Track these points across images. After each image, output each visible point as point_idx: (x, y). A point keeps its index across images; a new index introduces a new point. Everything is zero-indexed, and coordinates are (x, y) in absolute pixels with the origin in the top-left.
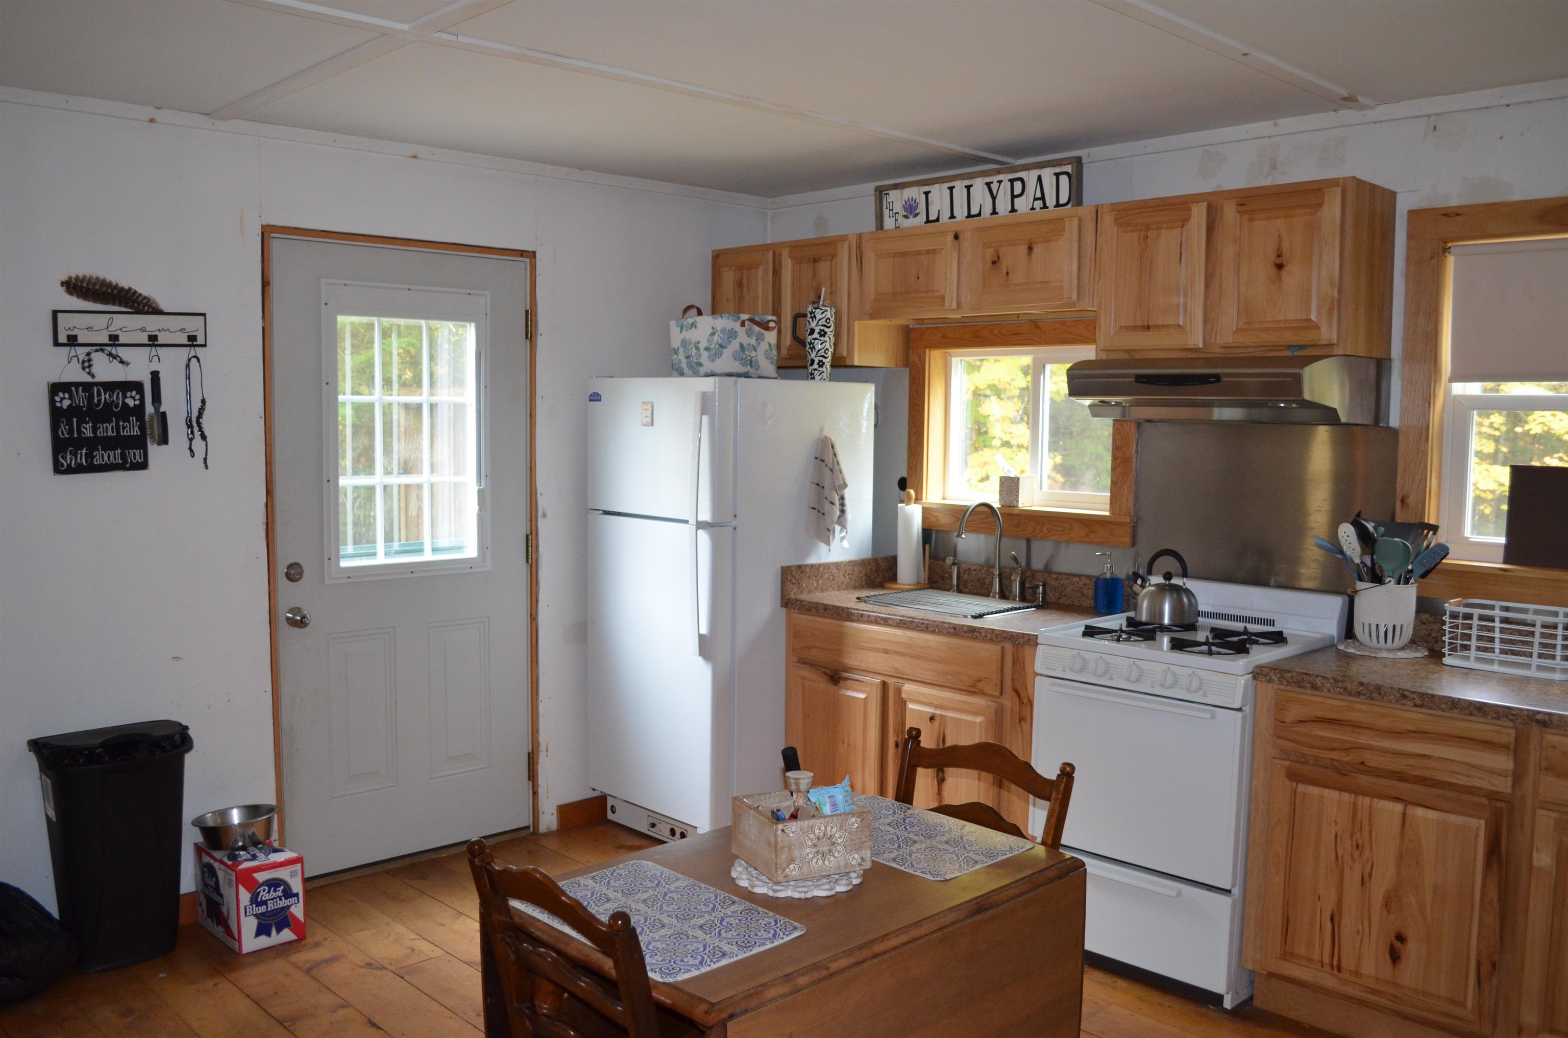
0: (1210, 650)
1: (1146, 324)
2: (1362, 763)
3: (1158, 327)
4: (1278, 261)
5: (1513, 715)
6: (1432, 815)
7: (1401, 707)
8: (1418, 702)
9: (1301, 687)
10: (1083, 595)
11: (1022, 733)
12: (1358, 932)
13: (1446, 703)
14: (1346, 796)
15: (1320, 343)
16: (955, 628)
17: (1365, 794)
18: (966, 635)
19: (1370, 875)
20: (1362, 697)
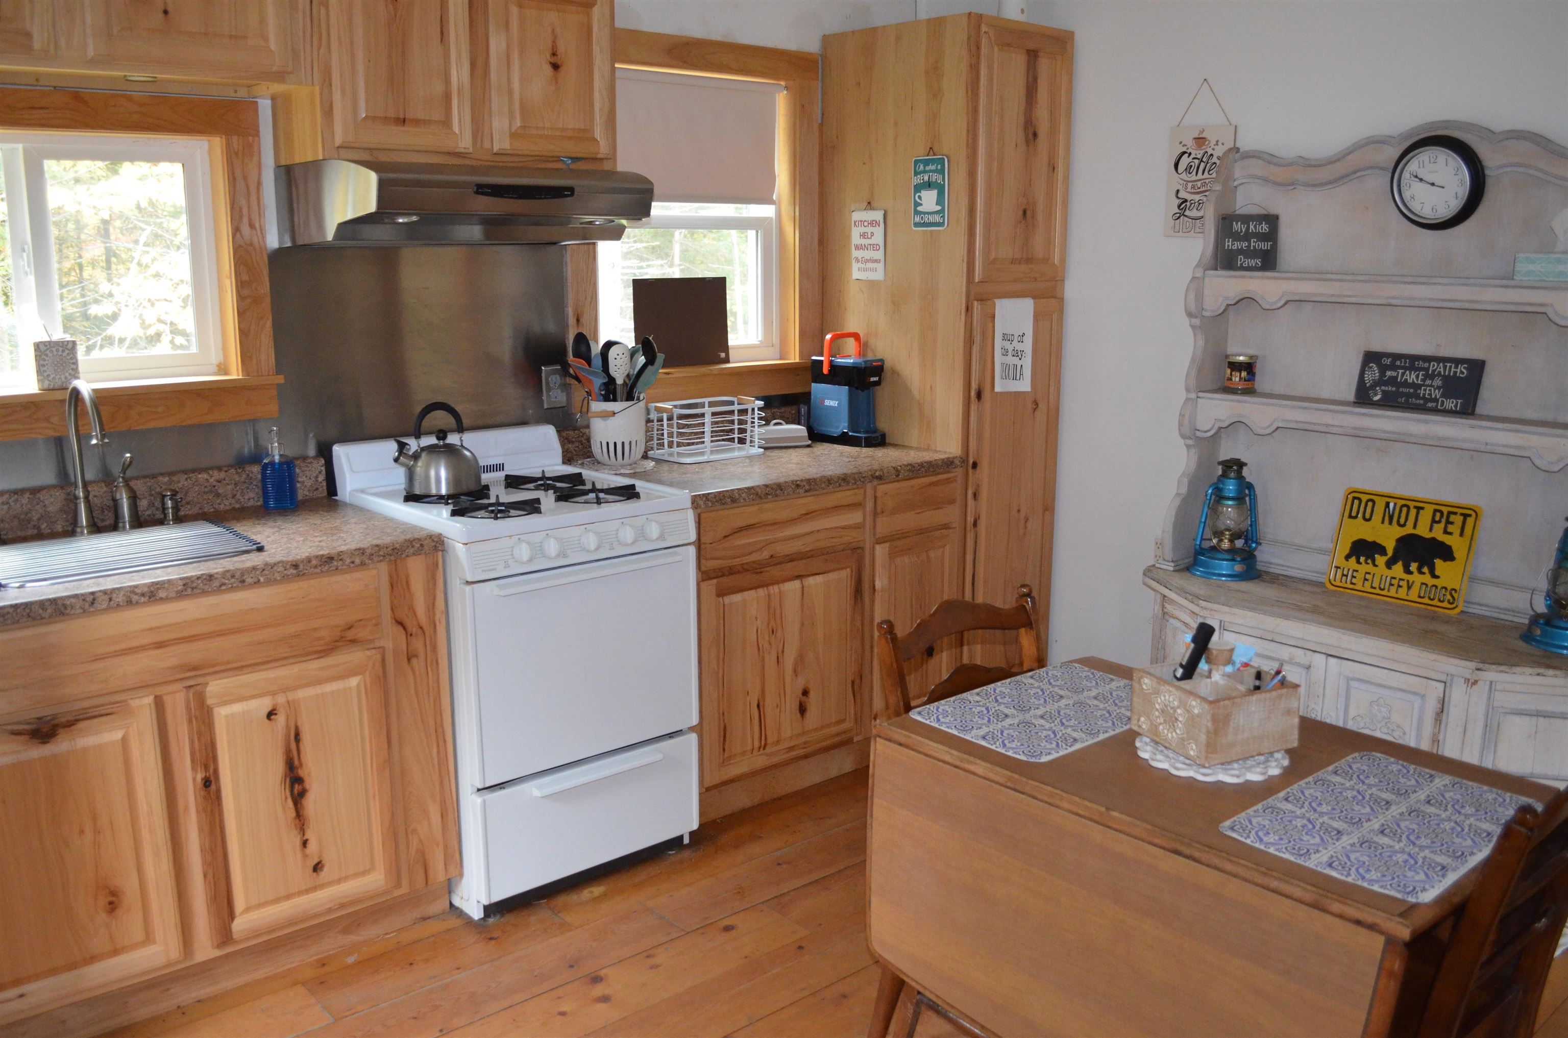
0: (598, 498)
1: (402, 117)
2: (772, 556)
3: (417, 122)
4: (553, 60)
5: (863, 477)
6: (819, 579)
7: (798, 496)
8: (807, 487)
9: (723, 504)
10: (218, 495)
11: (414, 673)
12: (777, 706)
13: (824, 482)
14: (762, 592)
15: (599, 156)
16: (295, 566)
17: (773, 584)
18: (318, 570)
19: (783, 652)
20: (770, 497)
